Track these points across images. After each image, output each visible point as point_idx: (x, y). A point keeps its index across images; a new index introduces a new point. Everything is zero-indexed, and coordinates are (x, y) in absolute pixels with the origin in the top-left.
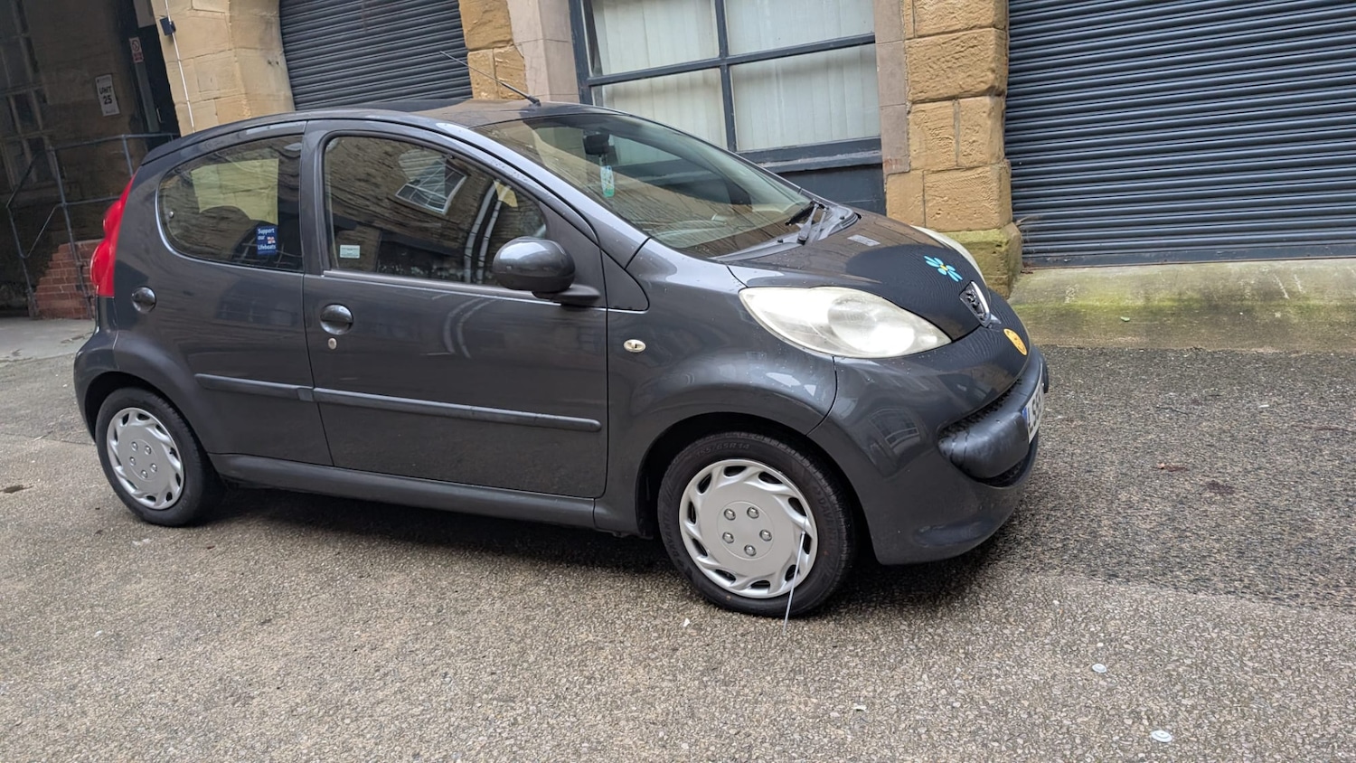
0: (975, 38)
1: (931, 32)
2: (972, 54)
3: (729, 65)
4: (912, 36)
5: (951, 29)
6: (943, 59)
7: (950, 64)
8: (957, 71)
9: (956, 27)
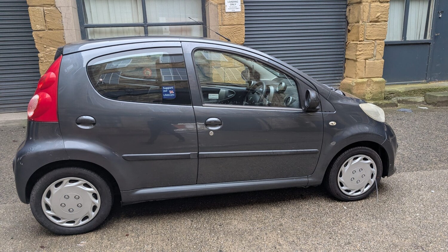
0: (240, 28)
1: (227, 24)
2: (239, 33)
3: (147, 26)
4: (221, 25)
5: (233, 24)
6: (231, 33)
7: (232, 35)
8: (234, 37)
9: (235, 24)
